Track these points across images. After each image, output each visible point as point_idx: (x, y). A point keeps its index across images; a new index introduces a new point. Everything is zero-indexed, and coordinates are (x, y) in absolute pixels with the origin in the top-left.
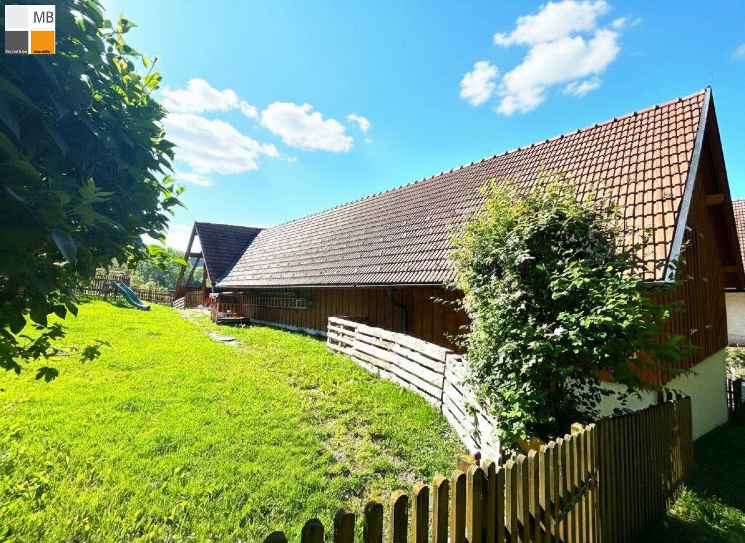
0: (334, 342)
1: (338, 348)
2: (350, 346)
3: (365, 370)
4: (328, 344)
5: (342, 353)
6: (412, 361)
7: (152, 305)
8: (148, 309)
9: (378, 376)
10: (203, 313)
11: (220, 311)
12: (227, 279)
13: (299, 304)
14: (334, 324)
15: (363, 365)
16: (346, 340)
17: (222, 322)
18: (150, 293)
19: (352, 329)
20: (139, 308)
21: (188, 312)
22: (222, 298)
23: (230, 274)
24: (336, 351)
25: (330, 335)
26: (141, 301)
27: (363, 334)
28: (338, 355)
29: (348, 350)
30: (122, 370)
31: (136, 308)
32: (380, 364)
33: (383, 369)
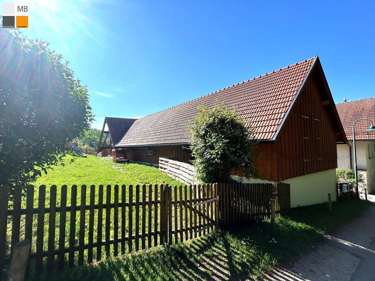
0: (162, 168)
1: (163, 170)
2: (167, 169)
3: (171, 177)
4: (159, 169)
5: (164, 172)
6: (186, 172)
7: (88, 156)
8: (86, 157)
9: (175, 180)
10: (110, 158)
11: (117, 157)
12: (120, 143)
13: (150, 153)
14: (161, 161)
15: (170, 176)
16: (165, 167)
17: (118, 162)
18: (87, 150)
19: (167, 162)
20: (82, 156)
21: (104, 158)
22: (117, 152)
23: (121, 141)
24: (162, 172)
25: (160, 165)
26: (83, 154)
27: (171, 164)
28: (163, 173)
29: (166, 171)
30: (78, 177)
31: (81, 156)
32: (176, 175)
33: (177, 177)
